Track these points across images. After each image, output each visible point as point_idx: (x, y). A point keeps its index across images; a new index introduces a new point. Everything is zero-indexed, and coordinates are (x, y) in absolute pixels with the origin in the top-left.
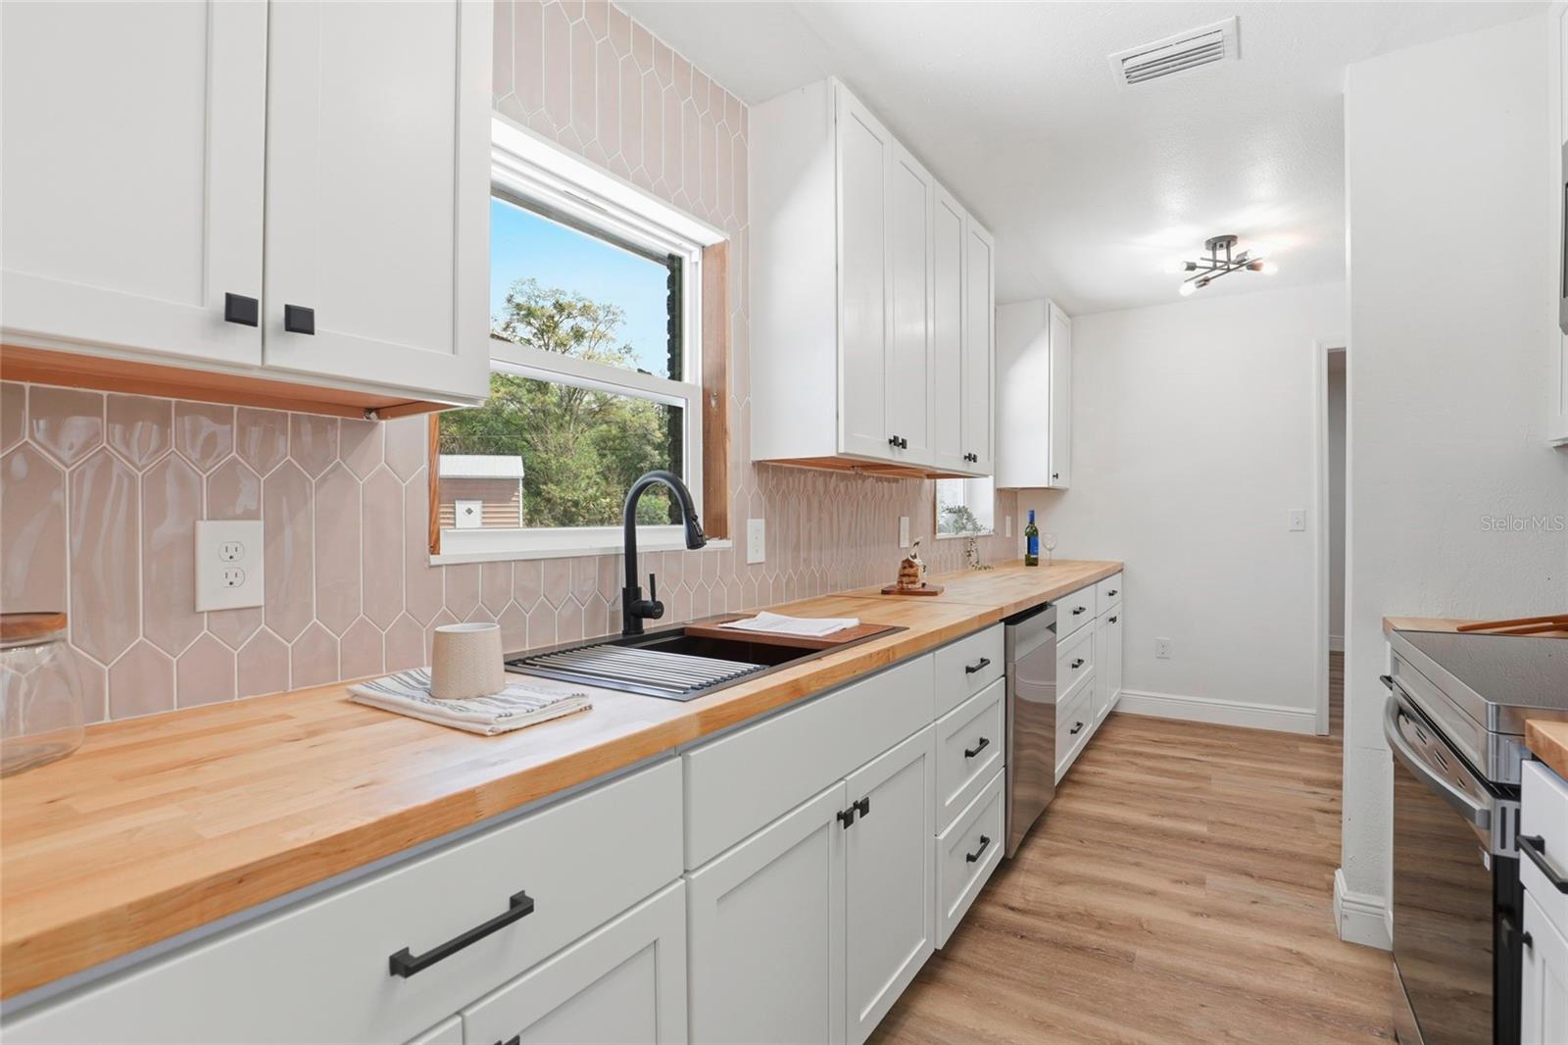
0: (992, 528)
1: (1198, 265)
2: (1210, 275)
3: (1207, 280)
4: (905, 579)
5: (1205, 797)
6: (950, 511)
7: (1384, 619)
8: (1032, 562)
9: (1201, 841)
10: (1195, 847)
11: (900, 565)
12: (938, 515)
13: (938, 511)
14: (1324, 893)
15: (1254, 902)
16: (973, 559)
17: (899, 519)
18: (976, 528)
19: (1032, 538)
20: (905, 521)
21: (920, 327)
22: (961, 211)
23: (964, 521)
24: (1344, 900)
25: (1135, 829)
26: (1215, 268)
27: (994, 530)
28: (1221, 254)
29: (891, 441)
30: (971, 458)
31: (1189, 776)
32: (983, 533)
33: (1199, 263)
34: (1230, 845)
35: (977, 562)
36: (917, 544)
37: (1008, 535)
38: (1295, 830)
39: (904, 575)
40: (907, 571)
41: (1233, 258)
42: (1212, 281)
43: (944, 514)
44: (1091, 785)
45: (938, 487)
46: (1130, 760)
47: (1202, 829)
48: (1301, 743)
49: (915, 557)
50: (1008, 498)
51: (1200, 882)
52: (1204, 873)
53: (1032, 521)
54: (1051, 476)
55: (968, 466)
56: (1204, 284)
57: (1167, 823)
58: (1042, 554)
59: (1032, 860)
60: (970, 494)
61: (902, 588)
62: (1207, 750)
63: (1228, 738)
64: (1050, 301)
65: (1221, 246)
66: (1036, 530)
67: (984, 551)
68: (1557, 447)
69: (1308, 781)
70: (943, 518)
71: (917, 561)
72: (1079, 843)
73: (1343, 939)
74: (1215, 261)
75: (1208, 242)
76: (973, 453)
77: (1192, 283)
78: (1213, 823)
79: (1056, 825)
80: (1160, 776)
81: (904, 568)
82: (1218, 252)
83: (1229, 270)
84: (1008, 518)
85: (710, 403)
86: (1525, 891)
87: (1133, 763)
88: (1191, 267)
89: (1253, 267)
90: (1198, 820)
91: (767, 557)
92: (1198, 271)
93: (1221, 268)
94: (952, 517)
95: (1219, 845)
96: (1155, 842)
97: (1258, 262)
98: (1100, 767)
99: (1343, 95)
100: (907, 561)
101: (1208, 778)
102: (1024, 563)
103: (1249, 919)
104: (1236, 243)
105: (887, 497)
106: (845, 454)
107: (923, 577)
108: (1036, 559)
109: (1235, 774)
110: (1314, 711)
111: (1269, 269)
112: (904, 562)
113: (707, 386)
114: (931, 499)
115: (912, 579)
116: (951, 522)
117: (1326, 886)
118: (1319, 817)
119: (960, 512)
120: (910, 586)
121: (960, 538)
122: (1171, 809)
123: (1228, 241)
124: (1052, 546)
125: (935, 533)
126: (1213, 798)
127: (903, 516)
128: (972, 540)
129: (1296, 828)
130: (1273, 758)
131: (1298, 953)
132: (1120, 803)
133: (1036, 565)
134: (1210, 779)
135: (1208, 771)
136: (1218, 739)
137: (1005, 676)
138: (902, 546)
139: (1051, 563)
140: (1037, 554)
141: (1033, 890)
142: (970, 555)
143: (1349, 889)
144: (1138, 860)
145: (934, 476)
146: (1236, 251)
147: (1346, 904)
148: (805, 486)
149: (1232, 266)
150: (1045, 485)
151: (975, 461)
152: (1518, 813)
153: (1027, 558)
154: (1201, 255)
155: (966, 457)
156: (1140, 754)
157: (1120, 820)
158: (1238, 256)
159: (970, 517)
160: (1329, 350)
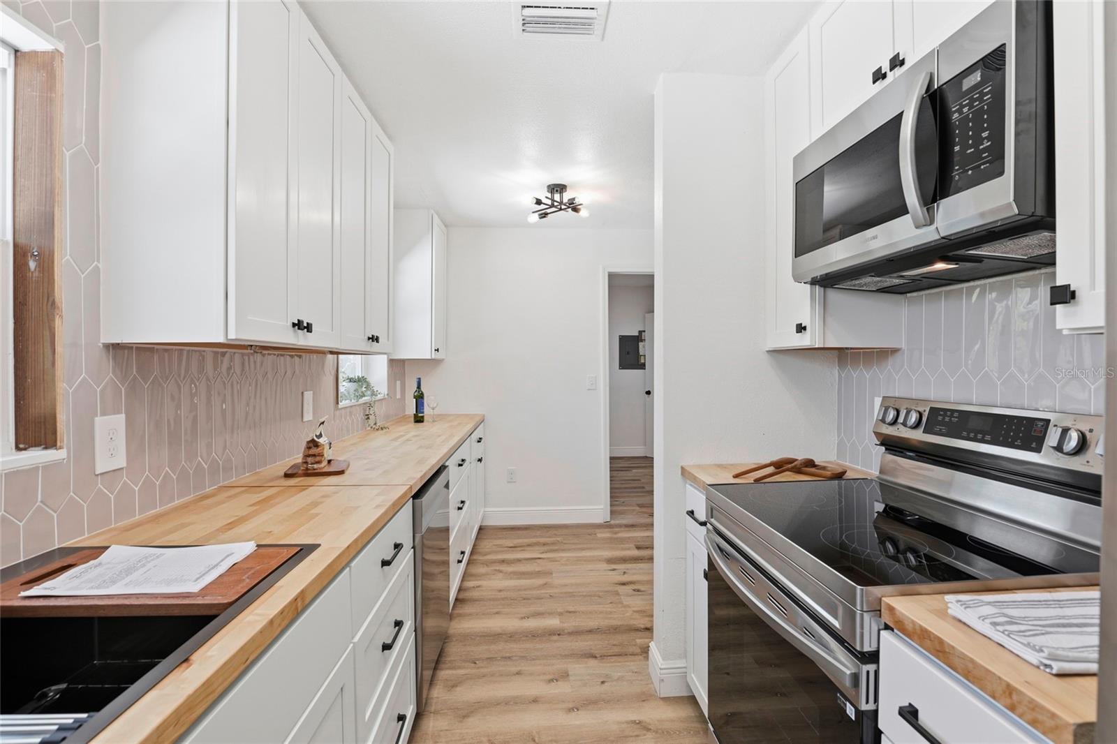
0: (386, 393)
1: (543, 201)
2: (549, 211)
3: (546, 214)
4: (310, 460)
5: (550, 591)
6: (351, 380)
7: (682, 468)
8: (419, 419)
9: (558, 633)
10: (555, 641)
11: (304, 445)
12: (340, 384)
13: (339, 381)
14: (640, 657)
15: (603, 682)
16: (371, 422)
17: (302, 393)
18: (373, 394)
19: (420, 400)
20: (308, 395)
21: (327, 217)
22: (367, 114)
23: (364, 389)
24: (661, 669)
25: (512, 636)
26: (552, 206)
27: (388, 395)
28: (557, 197)
29: (294, 325)
30: (374, 339)
31: (538, 574)
32: (379, 397)
33: (544, 200)
34: (576, 632)
35: (375, 424)
36: (323, 423)
37: (398, 396)
38: (611, 605)
39: (309, 456)
40: (312, 451)
41: (565, 200)
42: (549, 215)
43: (344, 383)
44: (474, 600)
45: (340, 362)
46: (497, 568)
47: (554, 622)
48: (598, 531)
49: (320, 436)
50: (398, 366)
51: (565, 676)
52: (565, 666)
53: (419, 387)
54: (433, 350)
55: (371, 346)
56: (545, 217)
57: (532, 624)
58: (427, 411)
59: (437, 698)
60: (366, 367)
61: (307, 469)
62: (546, 548)
63: (556, 535)
64: (433, 212)
65: (557, 191)
66: (422, 394)
67: (379, 411)
68: (767, 351)
69: (610, 561)
70: (344, 386)
71: (321, 441)
72: (473, 665)
73: (662, 696)
74: (553, 200)
75: (549, 186)
76: (375, 335)
77: (537, 214)
78: (561, 614)
79: (454, 650)
80: (519, 579)
81: (309, 448)
82: (555, 195)
83: (561, 209)
84: (398, 383)
85: (27, 264)
86: (882, 735)
87: (500, 571)
88: (539, 202)
89: (575, 210)
90: (551, 614)
91: (127, 463)
92: (543, 206)
93: (556, 207)
94: (353, 386)
95: (570, 634)
96: (528, 645)
97: (579, 207)
98: (477, 580)
99: (653, 96)
100: (313, 441)
101: (550, 573)
102: (412, 419)
103: (604, 700)
104: (566, 191)
105: (289, 373)
106: (236, 340)
107: (328, 454)
108: (423, 417)
109: (566, 565)
110: (602, 507)
111: (584, 213)
112: (308, 442)
113: (22, 240)
114: (333, 372)
115: (318, 459)
116: (352, 391)
117: (639, 651)
118: (621, 589)
119: (360, 381)
120: (315, 466)
121: (360, 405)
122: (533, 609)
123: (561, 188)
124: (435, 405)
125: (338, 403)
126: (556, 591)
127: (306, 391)
128: (370, 405)
129: (611, 603)
130: (585, 546)
131: (640, 722)
132: (497, 613)
133: (423, 422)
134: (551, 574)
135: (550, 566)
136: (550, 537)
137: (413, 547)
138: (305, 419)
139: (436, 419)
140: (423, 413)
141: (442, 733)
142: (368, 418)
143: (663, 660)
144: (519, 668)
145: (338, 353)
146: (567, 196)
147: (662, 671)
148: (187, 371)
149: (563, 207)
150: (428, 357)
151: (378, 342)
152: (877, 673)
153: (416, 416)
154: (544, 195)
155: (369, 338)
156: (503, 561)
157: (499, 631)
158: (569, 200)
159: (368, 386)
160: (609, 272)
